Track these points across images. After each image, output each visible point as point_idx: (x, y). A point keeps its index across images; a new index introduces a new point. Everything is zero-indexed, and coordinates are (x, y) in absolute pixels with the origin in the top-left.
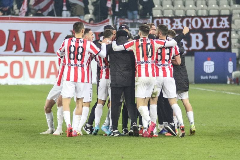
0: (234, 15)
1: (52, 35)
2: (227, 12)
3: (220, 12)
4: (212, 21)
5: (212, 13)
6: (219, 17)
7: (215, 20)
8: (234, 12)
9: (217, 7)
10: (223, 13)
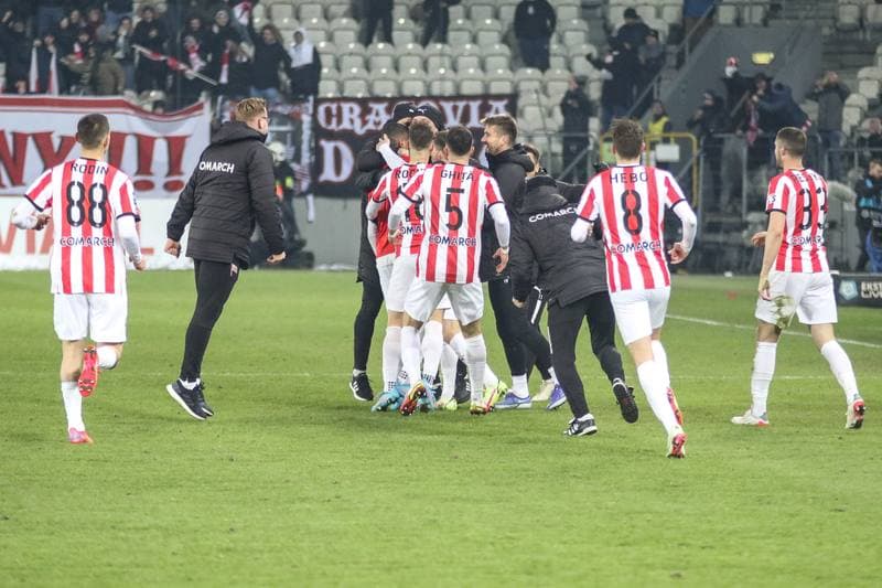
0: (522, 94)
1: (56, 143)
2: (506, 88)
3: (486, 86)
4: (467, 110)
5: (467, 89)
6: (486, 99)
7: (475, 106)
8: (523, 86)
9: (480, 73)
10: (495, 88)
